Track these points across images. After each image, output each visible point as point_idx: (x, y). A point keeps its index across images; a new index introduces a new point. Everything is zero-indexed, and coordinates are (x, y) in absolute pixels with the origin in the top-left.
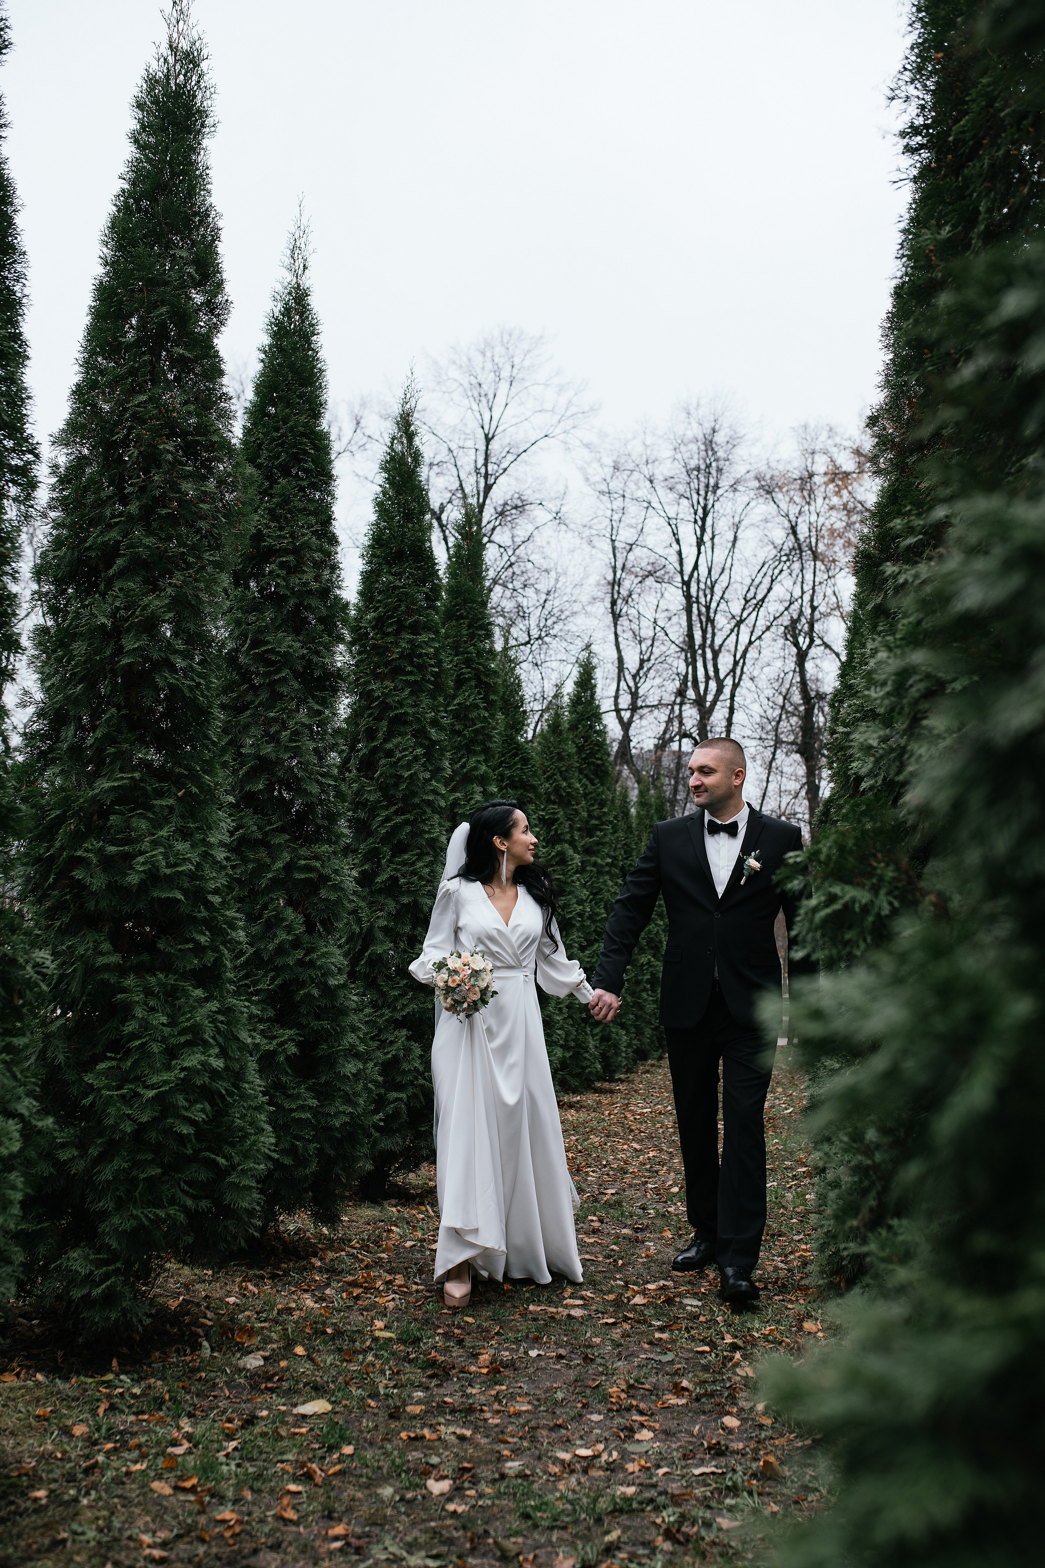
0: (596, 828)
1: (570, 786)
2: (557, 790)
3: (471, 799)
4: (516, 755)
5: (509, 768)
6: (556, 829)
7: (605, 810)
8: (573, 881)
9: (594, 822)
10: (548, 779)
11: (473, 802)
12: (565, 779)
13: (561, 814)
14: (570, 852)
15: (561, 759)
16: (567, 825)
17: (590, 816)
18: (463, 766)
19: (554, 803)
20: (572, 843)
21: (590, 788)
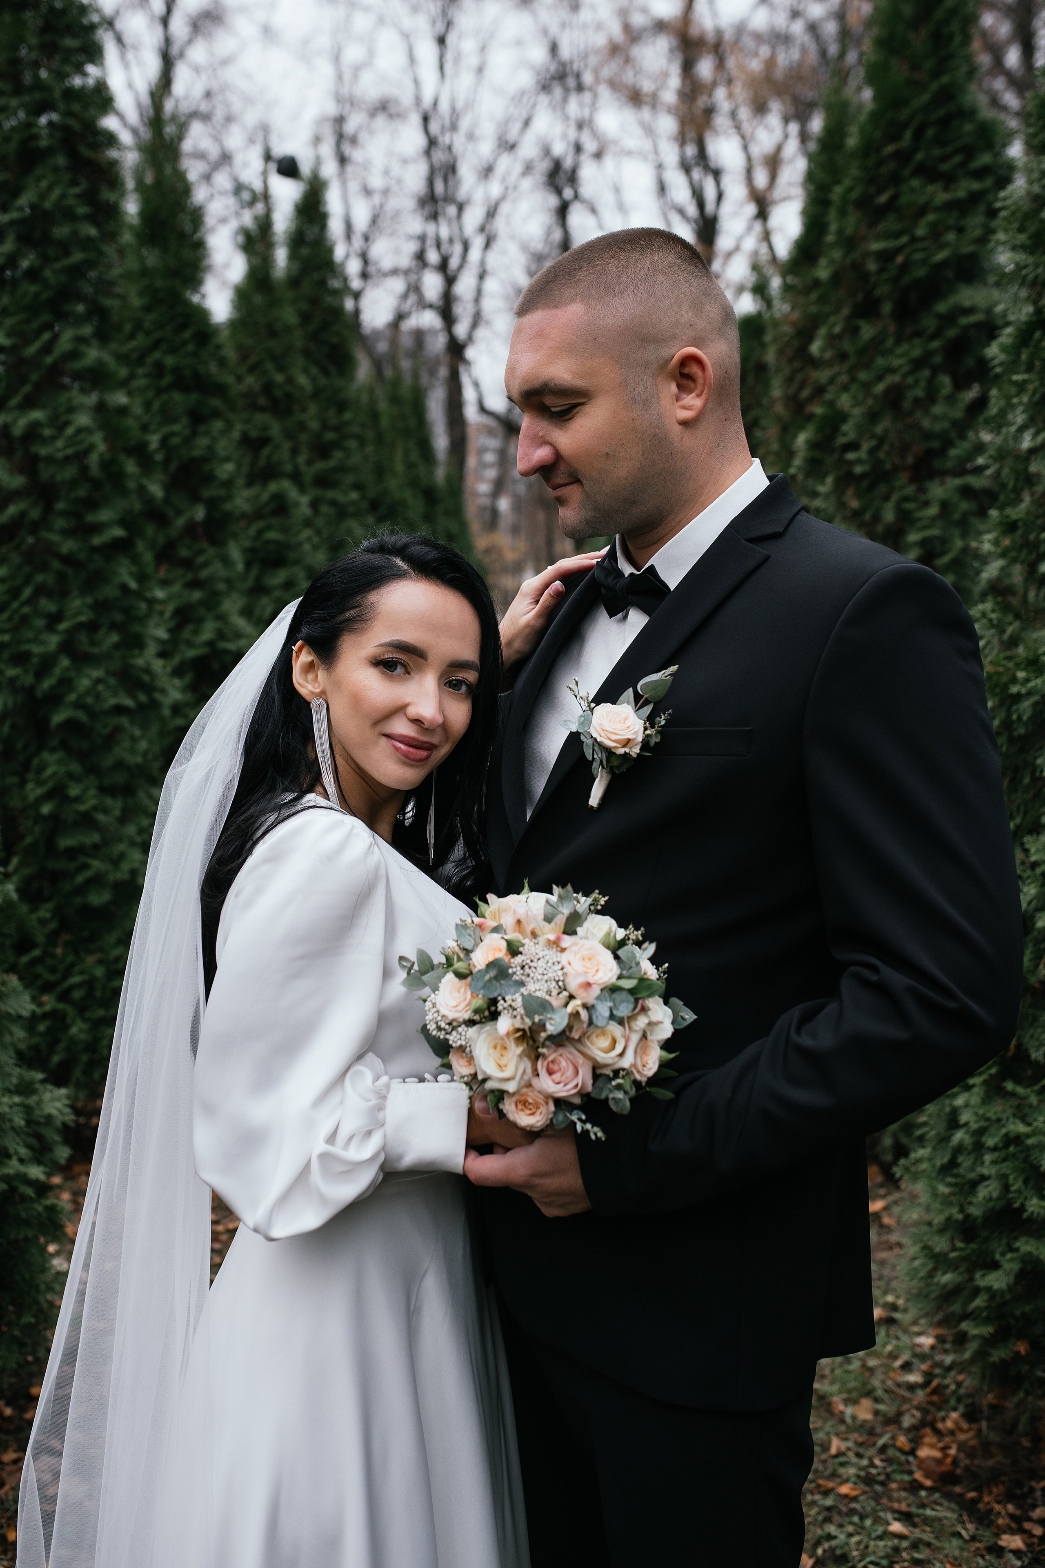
0: (336, 445)
1: (290, 380)
2: (268, 388)
3: (67, 423)
4: (184, 327)
5: (173, 350)
6: (269, 457)
7: (347, 416)
8: (300, 544)
9: (330, 436)
10: (252, 369)
11: (70, 431)
12: (281, 369)
13: (276, 430)
14: (293, 493)
15: (273, 333)
16: (287, 446)
17: (325, 427)
18: (47, 349)
19: (263, 410)
20: (296, 477)
21: (323, 381)
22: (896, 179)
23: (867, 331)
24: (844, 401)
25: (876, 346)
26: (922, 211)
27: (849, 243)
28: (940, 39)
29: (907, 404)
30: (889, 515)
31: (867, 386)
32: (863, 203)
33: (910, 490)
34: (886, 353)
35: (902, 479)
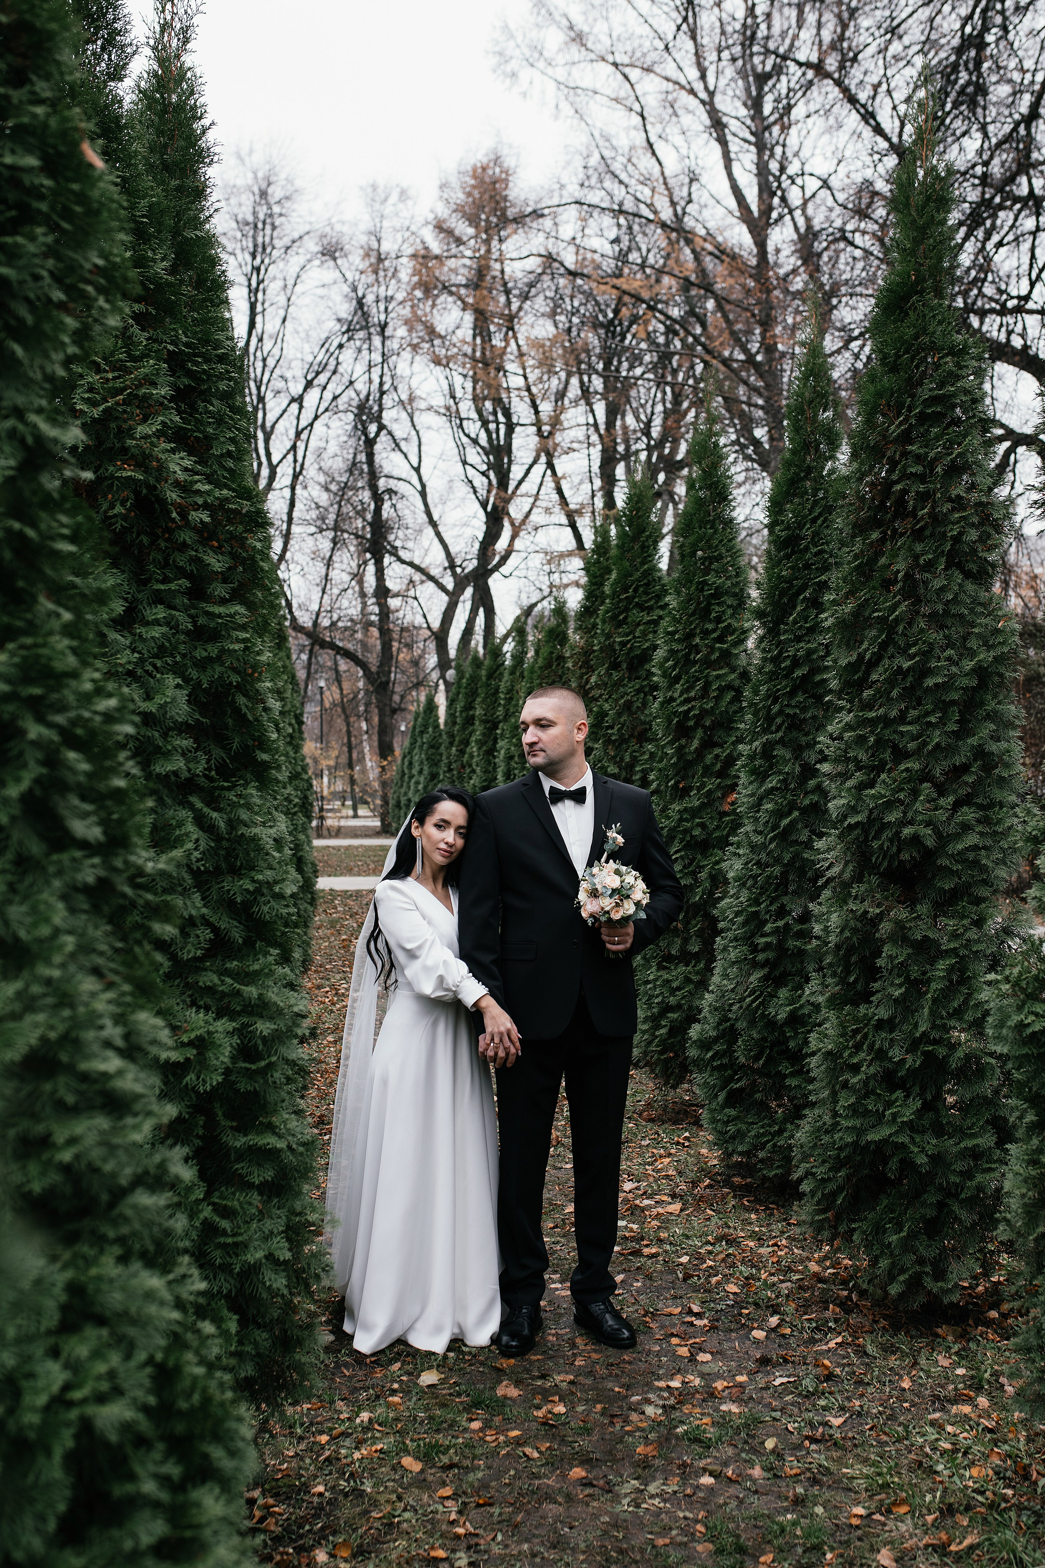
22: (627, 610)
23: (616, 676)
24: (607, 706)
25: (619, 683)
26: (638, 624)
27: (608, 636)
28: (644, 548)
29: (634, 709)
30: (627, 759)
31: (617, 700)
32: (614, 617)
33: (636, 747)
34: (624, 686)
35: (633, 741)
